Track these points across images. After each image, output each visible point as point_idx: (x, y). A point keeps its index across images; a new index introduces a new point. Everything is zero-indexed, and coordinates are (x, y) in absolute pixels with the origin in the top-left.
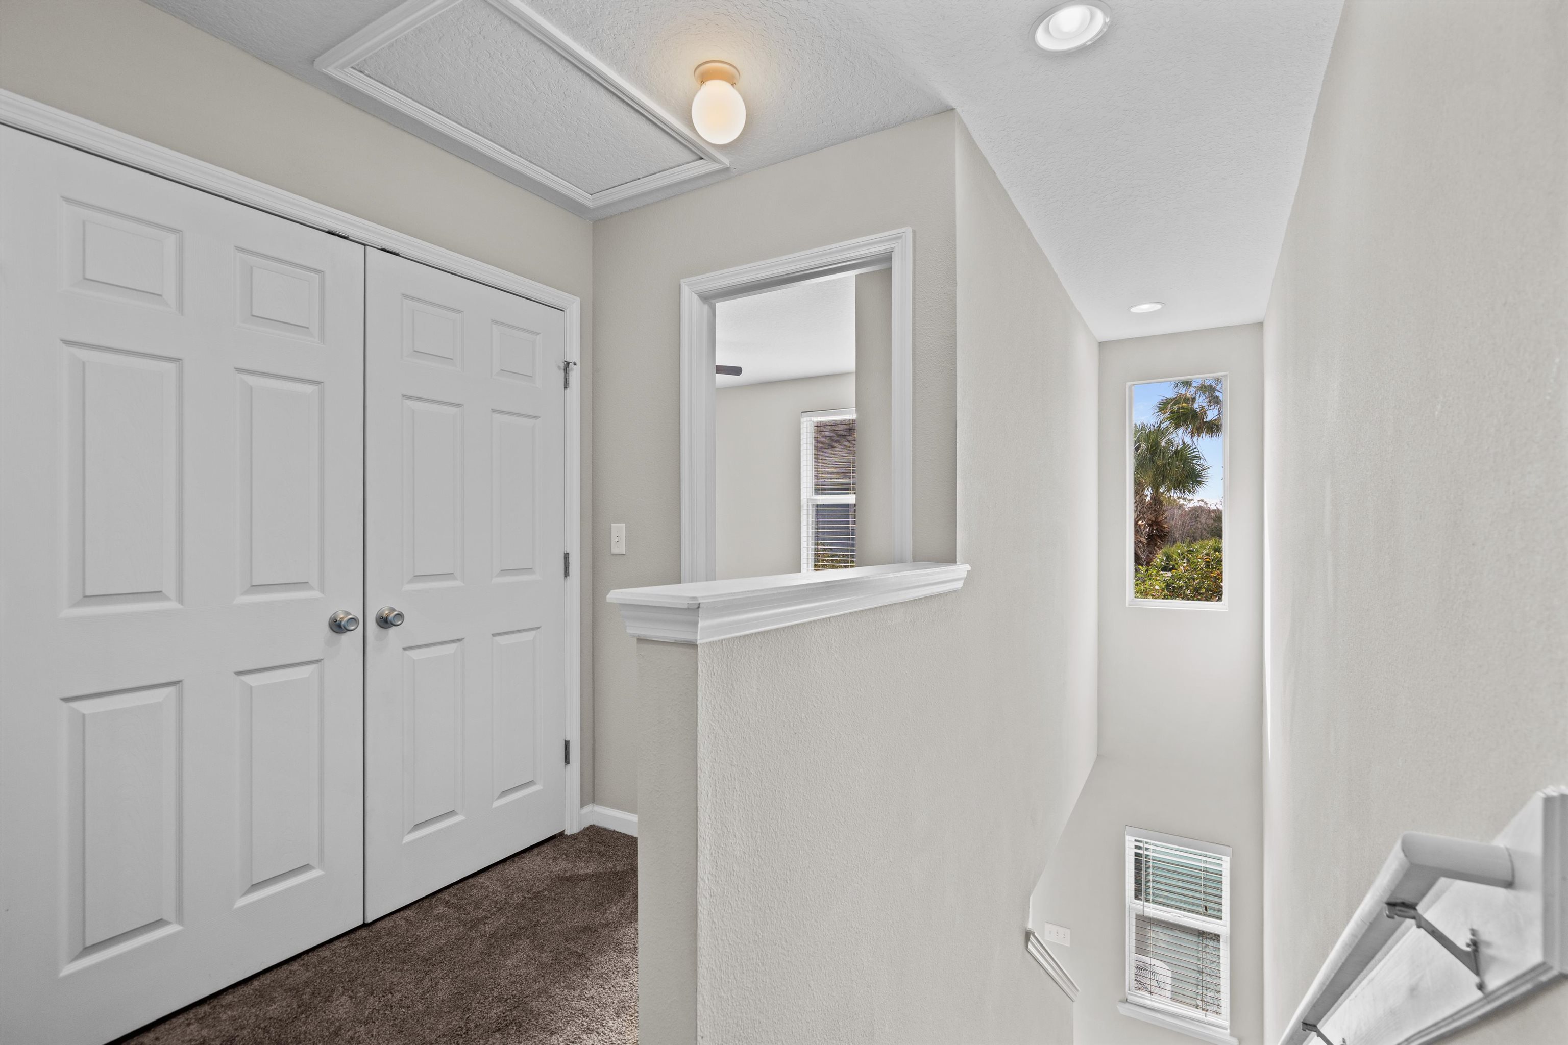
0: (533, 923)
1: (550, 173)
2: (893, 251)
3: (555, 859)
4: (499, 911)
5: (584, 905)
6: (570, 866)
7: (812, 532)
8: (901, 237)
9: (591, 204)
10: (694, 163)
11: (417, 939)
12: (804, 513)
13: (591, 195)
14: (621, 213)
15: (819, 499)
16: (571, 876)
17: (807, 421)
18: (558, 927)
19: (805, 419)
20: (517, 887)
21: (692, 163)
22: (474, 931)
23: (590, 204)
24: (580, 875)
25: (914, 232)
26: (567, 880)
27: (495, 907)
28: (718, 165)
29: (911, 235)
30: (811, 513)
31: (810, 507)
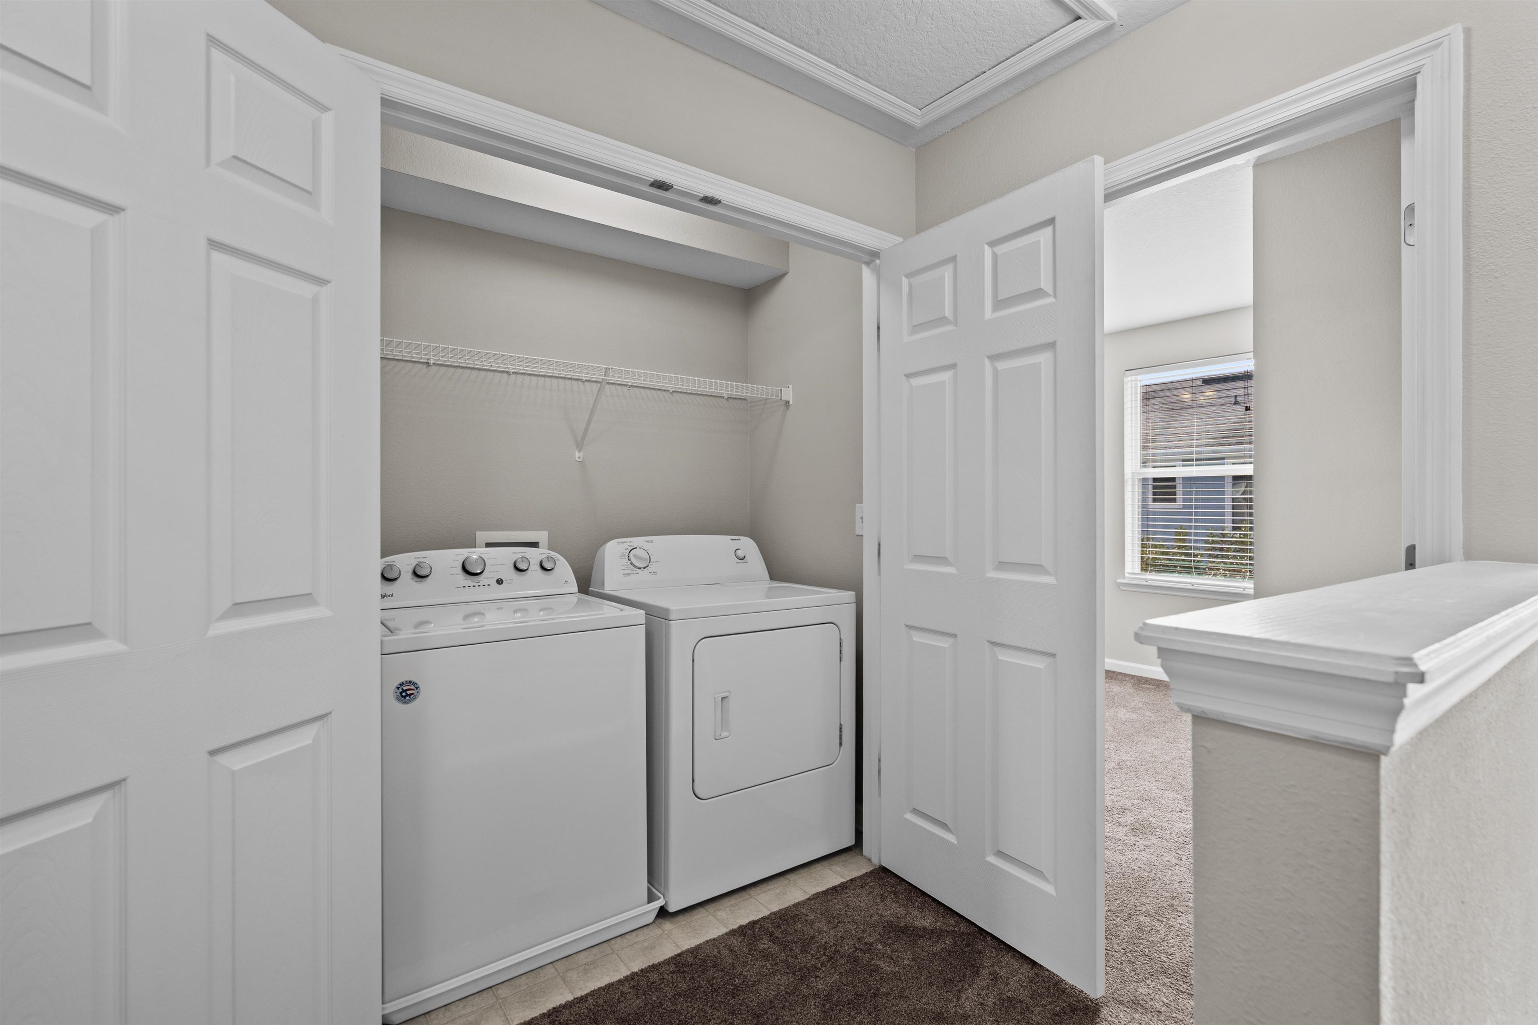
0: (872, 991)
1: (877, 87)
2: (1419, 72)
3: (883, 898)
4: (829, 961)
5: (931, 977)
6: (902, 911)
7: (1138, 512)
8: (1438, 45)
9: (919, 122)
10: (1071, 25)
11: (744, 981)
12: (1128, 489)
13: (920, 110)
14: (952, 129)
15: (1150, 473)
16: (906, 927)
17: (1132, 381)
18: (903, 1005)
19: (1129, 378)
20: (845, 929)
21: (1063, 29)
22: (805, 986)
23: (917, 122)
24: (917, 927)
25: (1467, 32)
26: (903, 932)
27: (824, 954)
28: (1102, 22)
29: (1461, 37)
30: (1137, 490)
31: (1136, 482)
